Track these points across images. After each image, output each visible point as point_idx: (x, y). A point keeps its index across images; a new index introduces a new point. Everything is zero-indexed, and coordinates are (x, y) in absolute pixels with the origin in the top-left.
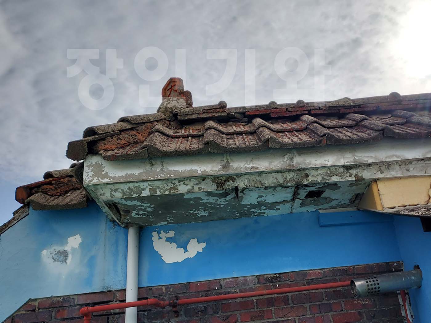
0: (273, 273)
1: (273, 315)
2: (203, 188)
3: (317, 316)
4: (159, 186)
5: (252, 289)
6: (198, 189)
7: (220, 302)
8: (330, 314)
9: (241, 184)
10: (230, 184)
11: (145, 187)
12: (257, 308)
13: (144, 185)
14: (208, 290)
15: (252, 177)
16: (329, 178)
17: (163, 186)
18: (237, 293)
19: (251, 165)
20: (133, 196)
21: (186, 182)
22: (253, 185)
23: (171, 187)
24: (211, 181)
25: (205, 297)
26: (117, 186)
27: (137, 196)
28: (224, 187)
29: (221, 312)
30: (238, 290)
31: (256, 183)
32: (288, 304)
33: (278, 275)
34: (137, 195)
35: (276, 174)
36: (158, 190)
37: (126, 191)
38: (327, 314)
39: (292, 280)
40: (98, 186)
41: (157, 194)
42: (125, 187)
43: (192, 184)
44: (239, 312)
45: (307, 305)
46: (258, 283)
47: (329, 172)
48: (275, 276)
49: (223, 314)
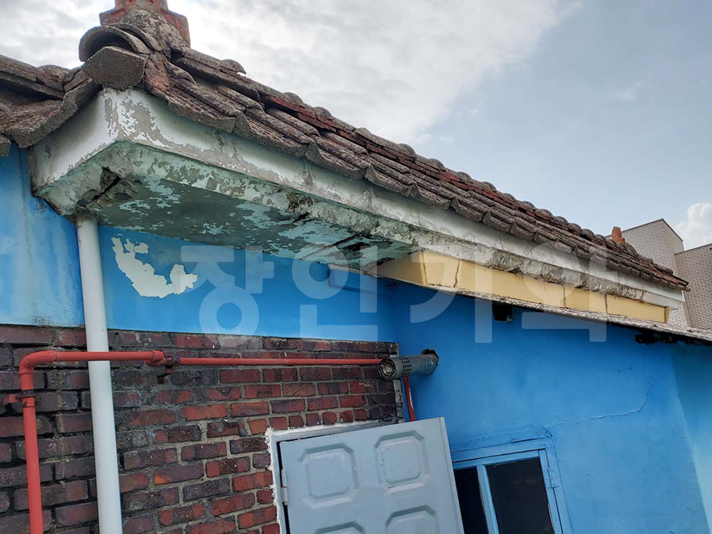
0: (280, 336)
1: (282, 392)
2: (273, 201)
3: (325, 398)
4: (223, 180)
5: (256, 355)
6: (268, 201)
7: (219, 368)
8: (337, 396)
9: (315, 211)
10: (304, 208)
11: (205, 174)
12: (264, 381)
13: (205, 171)
14: (202, 347)
15: (329, 208)
16: (393, 234)
17: (228, 181)
18: (239, 357)
19: (333, 192)
20: (180, 182)
21: (258, 187)
22: (326, 218)
23: (236, 187)
24: (287, 196)
25: (199, 357)
26: (169, 158)
27: (187, 184)
28: (296, 209)
29: (221, 382)
30: (240, 354)
31: (329, 217)
32: (296, 379)
33: (285, 340)
34: (188, 182)
35: (353, 212)
36: (218, 185)
37: (177, 170)
38: (334, 395)
39: (300, 350)
40: (139, 147)
41: (215, 191)
42: (177, 164)
43: (263, 191)
44: (242, 384)
45: (315, 383)
46: (263, 347)
47: (396, 228)
48: (283, 340)
49: (223, 386)
